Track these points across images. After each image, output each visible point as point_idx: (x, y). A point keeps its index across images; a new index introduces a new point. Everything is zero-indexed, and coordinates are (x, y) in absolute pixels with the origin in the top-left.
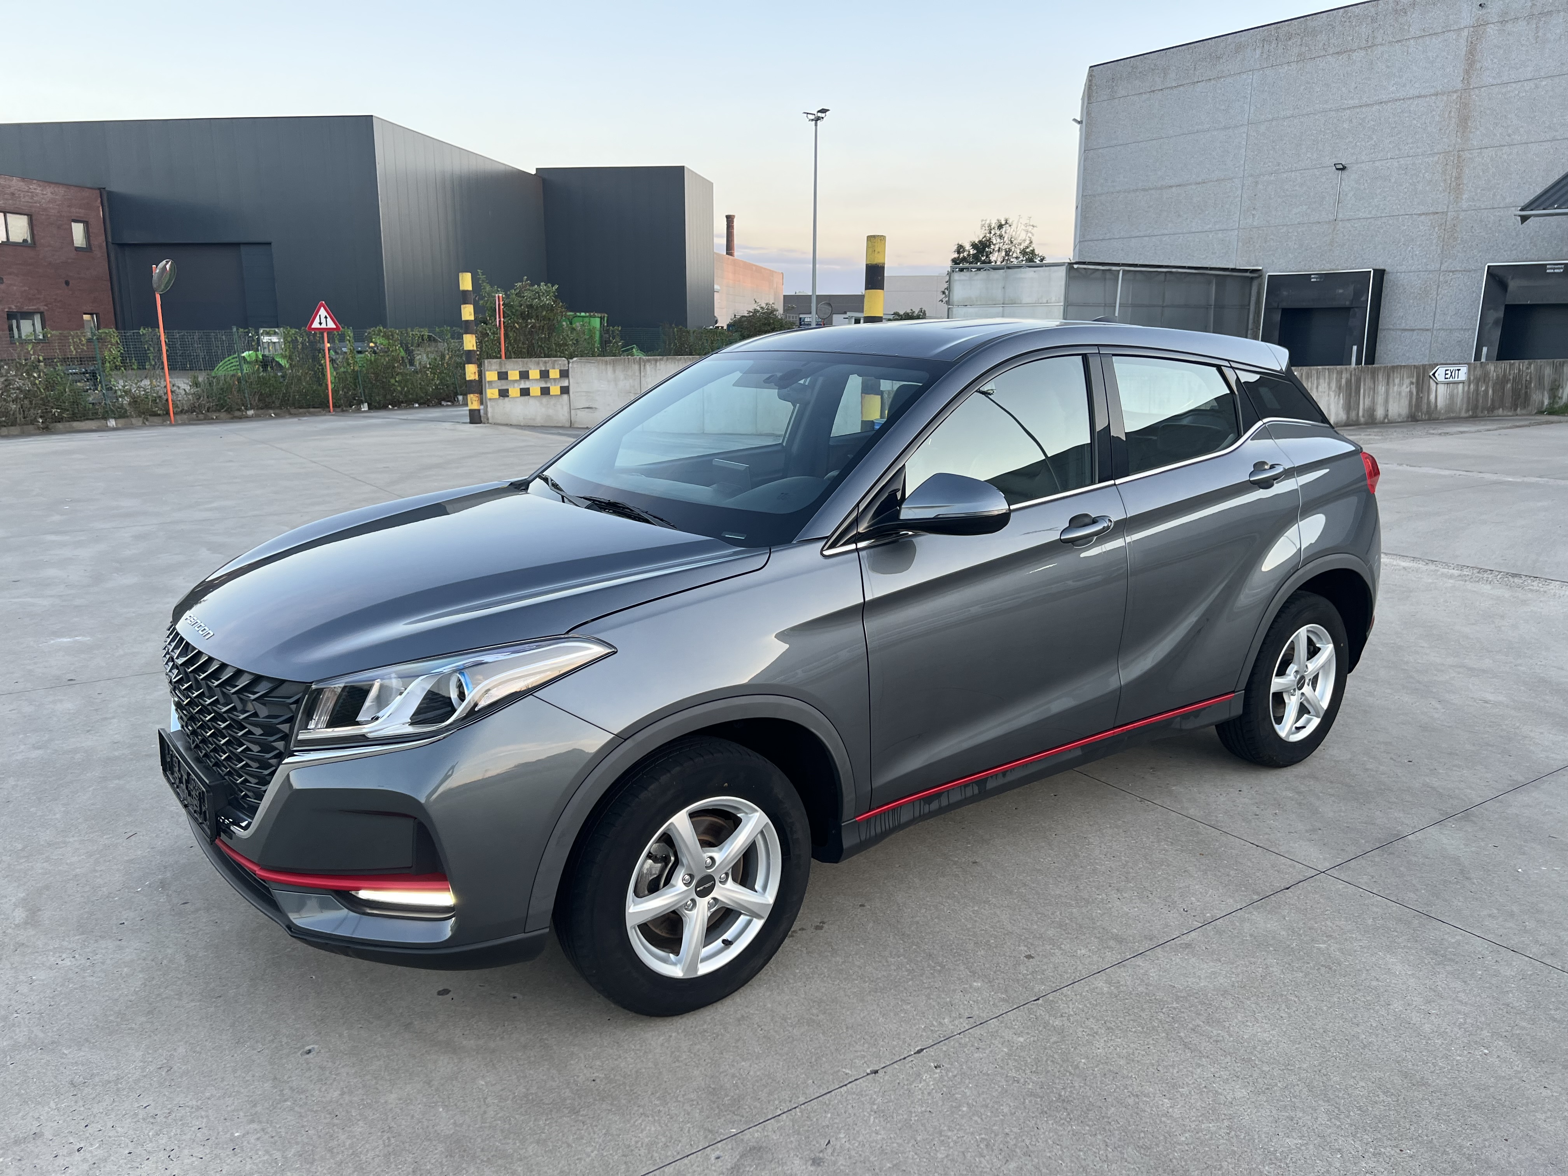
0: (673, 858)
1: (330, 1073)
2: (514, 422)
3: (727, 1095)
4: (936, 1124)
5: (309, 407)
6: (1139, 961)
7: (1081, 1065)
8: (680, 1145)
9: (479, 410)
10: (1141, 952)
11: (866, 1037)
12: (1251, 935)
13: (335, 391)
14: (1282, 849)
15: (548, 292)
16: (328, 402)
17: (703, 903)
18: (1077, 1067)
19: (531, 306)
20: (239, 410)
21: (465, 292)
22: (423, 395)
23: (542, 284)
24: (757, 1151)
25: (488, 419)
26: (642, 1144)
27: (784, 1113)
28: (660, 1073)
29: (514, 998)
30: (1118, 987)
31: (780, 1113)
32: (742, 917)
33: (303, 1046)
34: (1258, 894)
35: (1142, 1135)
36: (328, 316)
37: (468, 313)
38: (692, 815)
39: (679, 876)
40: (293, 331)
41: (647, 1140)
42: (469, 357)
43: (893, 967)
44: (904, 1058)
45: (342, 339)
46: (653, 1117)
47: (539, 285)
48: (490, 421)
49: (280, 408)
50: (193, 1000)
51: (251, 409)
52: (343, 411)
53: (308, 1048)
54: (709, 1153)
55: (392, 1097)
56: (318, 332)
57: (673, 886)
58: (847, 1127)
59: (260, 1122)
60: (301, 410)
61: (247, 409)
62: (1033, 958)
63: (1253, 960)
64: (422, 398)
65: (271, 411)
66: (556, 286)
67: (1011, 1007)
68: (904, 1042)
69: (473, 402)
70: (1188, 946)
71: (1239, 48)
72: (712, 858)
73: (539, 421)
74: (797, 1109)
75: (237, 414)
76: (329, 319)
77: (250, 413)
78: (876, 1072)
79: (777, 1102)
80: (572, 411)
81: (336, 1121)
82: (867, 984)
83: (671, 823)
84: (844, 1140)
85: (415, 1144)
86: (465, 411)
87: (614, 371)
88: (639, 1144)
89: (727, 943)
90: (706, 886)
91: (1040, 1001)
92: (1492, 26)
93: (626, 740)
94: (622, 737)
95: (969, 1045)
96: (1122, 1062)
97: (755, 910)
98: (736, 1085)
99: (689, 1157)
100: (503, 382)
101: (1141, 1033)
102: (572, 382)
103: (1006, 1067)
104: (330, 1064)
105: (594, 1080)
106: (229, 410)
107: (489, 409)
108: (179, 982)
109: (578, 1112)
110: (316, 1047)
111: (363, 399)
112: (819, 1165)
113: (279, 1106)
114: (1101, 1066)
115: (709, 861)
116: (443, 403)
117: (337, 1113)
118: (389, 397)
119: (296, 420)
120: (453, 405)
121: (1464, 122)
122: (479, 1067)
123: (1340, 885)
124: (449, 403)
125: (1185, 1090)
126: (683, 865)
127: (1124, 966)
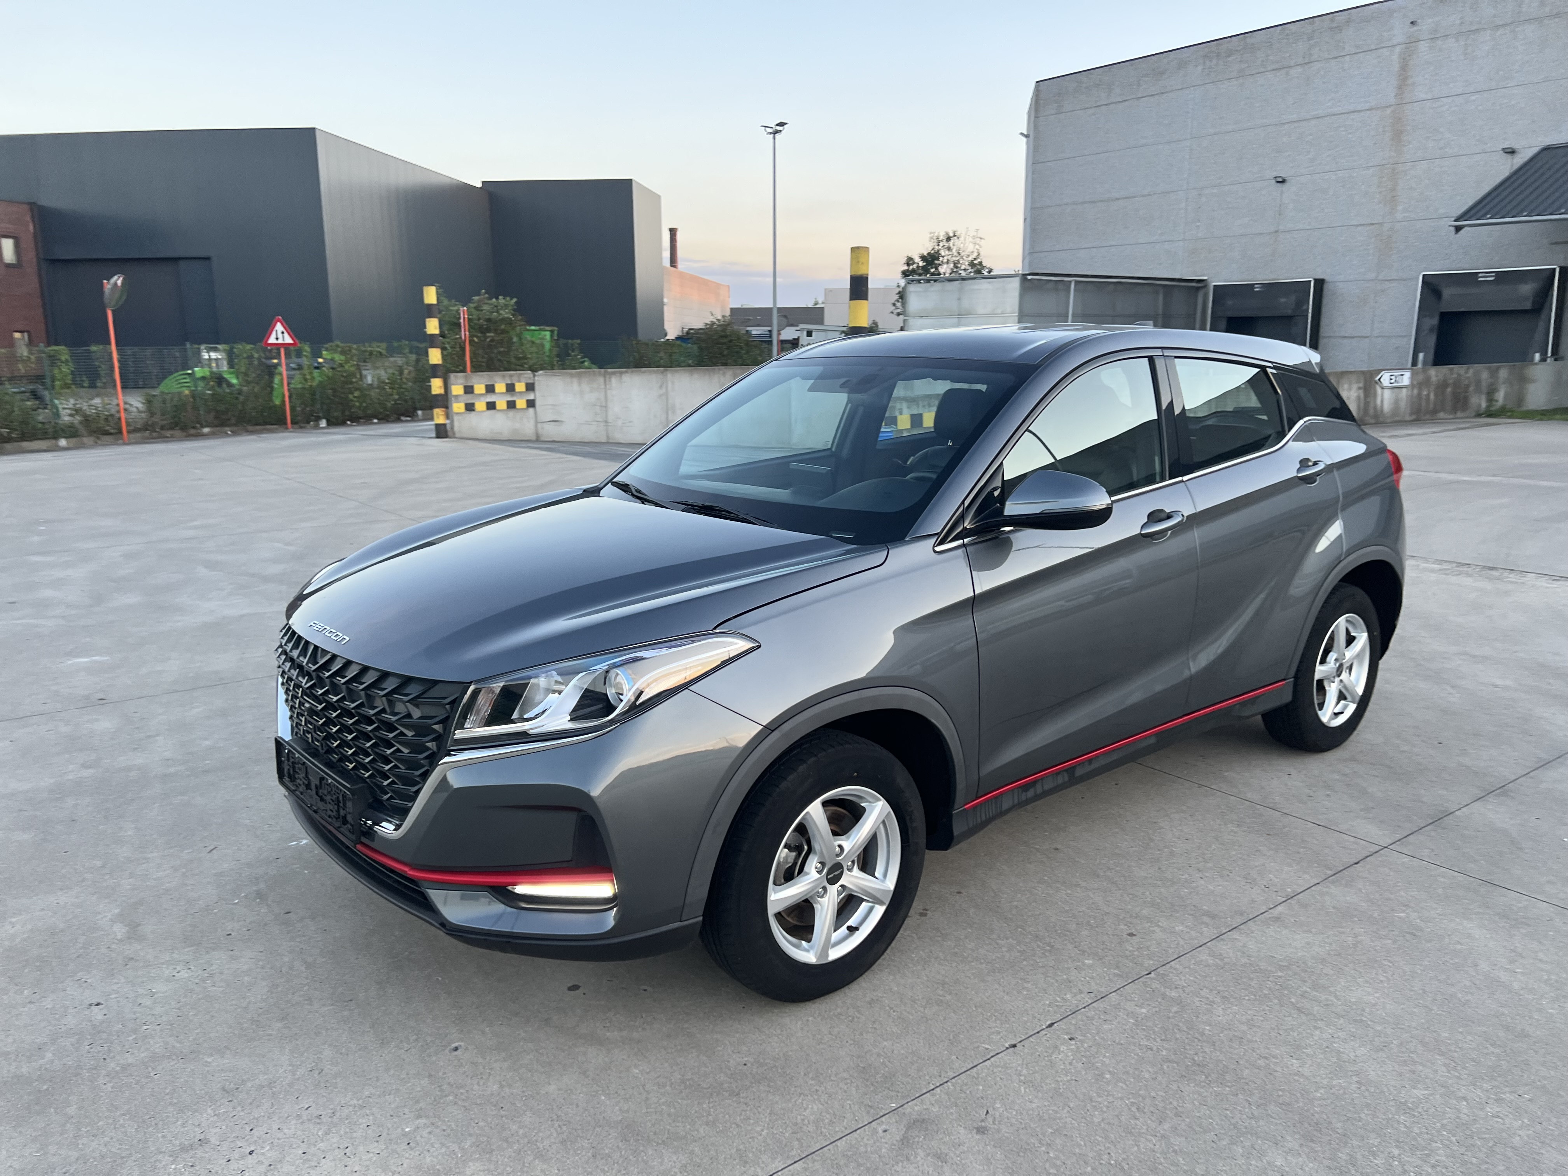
0: (806, 847)
1: (484, 1067)
2: (481, 436)
3: (877, 1073)
4: (1084, 1091)
5: (266, 423)
6: (1235, 934)
7: (1207, 1032)
8: (845, 1120)
9: (445, 425)
10: (1235, 926)
11: (996, 1014)
12: (1334, 908)
13: (293, 408)
14: (1343, 828)
15: (506, 306)
16: (286, 418)
17: (833, 889)
18: (1203, 1034)
19: (489, 320)
20: (194, 428)
21: (430, 306)
22: (381, 410)
23: (501, 297)
24: (920, 1123)
25: (454, 434)
26: (808, 1121)
27: (937, 1087)
28: (808, 1055)
29: (645, 990)
30: (1222, 960)
31: (933, 1087)
32: (864, 904)
33: (450, 1044)
34: (1331, 870)
35: (1280, 1093)
36: (285, 331)
37: (433, 326)
38: (825, 804)
39: (812, 864)
40: (249, 347)
41: (812, 1118)
42: (435, 371)
43: (1004, 949)
44: (1038, 1032)
45: (299, 354)
46: (812, 1096)
47: (497, 298)
48: (457, 435)
49: (236, 425)
50: (324, 1005)
51: (207, 426)
52: (301, 427)
53: (454, 1045)
54: (875, 1127)
55: (552, 1088)
56: (273, 347)
57: (807, 874)
58: (1001, 1098)
59: (427, 1117)
60: (258, 427)
61: (203, 427)
62: (1135, 935)
63: (1341, 930)
64: (381, 413)
65: (227, 429)
66: (515, 300)
67: (1126, 981)
68: (1034, 1017)
69: (439, 416)
70: (1277, 919)
71: (1182, 65)
72: (840, 846)
73: (506, 435)
74: (949, 1083)
75: (192, 431)
76: (286, 335)
77: (206, 430)
78: (1014, 1046)
79: (927, 1078)
80: (539, 425)
81: (502, 1112)
82: (984, 965)
83: (807, 813)
84: (1002, 1110)
85: (588, 1130)
86: (429, 425)
87: (580, 384)
88: (806, 1121)
89: (852, 930)
90: (836, 873)
91: (1152, 975)
92: (1422, 42)
93: (773, 731)
94: (769, 729)
95: (1096, 1017)
96: (1244, 1028)
97: (878, 896)
98: (883, 1063)
99: (858, 1132)
100: (469, 396)
101: (1255, 1000)
102: (537, 395)
103: (1136, 1037)
104: (480, 1060)
105: (745, 1065)
106: (184, 428)
107: (456, 424)
108: (306, 988)
109: (738, 1094)
110: (462, 1044)
111: (321, 415)
112: (983, 1133)
113: (442, 1101)
114: (1226, 1032)
115: (838, 849)
116: (403, 418)
117: (502, 1105)
118: (347, 413)
119: (253, 437)
120: (413, 421)
121: (1398, 136)
122: (629, 1057)
123: (1406, 859)
124: (409, 419)
125: (1309, 1051)
126: (815, 853)
127: (1222, 940)
